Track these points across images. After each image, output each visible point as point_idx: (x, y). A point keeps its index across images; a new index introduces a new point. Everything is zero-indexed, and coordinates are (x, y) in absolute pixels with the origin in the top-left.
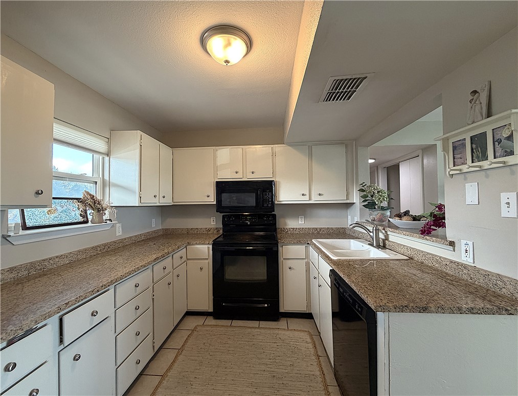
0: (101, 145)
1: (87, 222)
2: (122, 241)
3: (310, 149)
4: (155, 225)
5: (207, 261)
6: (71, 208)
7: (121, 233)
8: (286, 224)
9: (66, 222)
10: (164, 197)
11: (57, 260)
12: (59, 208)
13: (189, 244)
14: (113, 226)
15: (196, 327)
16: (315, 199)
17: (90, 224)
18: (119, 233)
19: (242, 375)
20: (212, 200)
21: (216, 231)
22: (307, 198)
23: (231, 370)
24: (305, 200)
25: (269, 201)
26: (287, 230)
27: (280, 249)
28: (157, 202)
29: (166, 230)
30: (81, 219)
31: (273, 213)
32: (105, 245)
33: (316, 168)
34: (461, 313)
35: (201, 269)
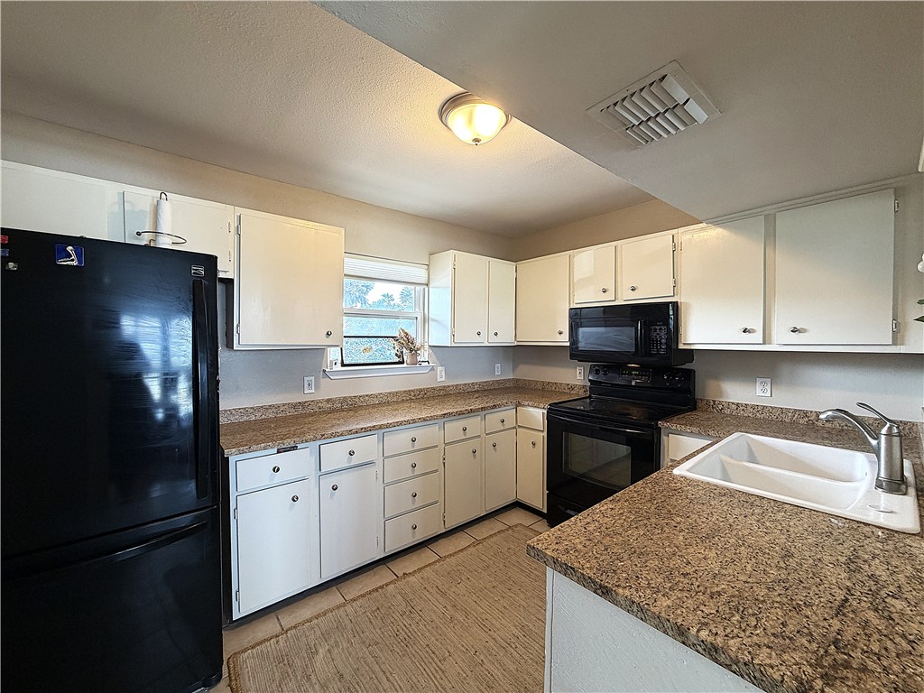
0: (419, 274)
1: (403, 363)
2: (444, 388)
3: (770, 222)
4: (501, 372)
5: (542, 434)
6: (386, 347)
7: (443, 379)
8: (721, 393)
9: (380, 361)
10: (496, 334)
11: (367, 398)
12: (374, 347)
13: (519, 405)
14: (433, 369)
15: (516, 526)
16: (781, 341)
17: (405, 365)
18: (441, 378)
19: (521, 609)
20: (564, 340)
21: (582, 390)
22: (758, 337)
23: (513, 595)
24: (753, 342)
25: (661, 344)
26: (720, 407)
27: (664, 438)
28: (484, 341)
29: (517, 380)
30: (397, 360)
31: (687, 366)
32: (421, 390)
33: (785, 264)
34: (684, 643)
35: (534, 444)
